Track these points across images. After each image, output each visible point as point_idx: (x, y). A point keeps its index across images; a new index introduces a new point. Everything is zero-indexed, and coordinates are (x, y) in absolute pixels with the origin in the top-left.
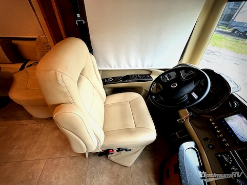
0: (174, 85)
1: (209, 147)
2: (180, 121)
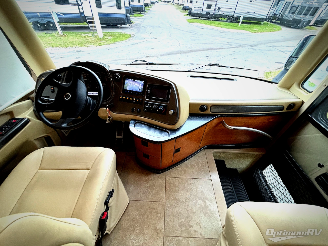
0: (68, 96)
1: (138, 112)
2: (109, 120)
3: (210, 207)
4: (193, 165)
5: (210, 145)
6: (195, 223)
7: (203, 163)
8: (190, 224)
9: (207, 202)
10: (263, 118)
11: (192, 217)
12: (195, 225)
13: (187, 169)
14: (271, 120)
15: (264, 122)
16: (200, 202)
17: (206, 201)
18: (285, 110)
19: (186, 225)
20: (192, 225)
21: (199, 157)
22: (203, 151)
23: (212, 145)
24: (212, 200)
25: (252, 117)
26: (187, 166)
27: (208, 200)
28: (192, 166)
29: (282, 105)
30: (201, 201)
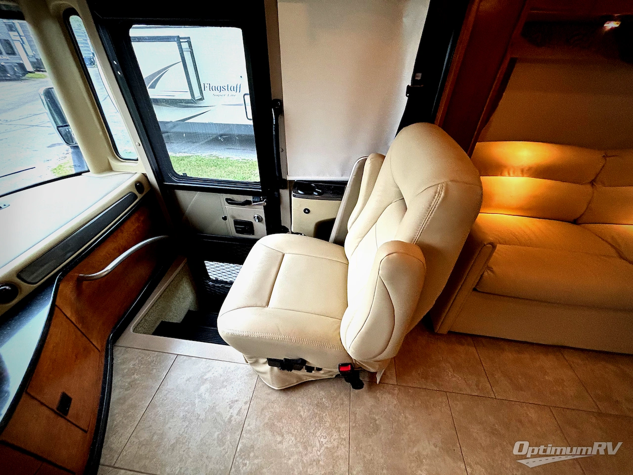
3: (216, 374)
4: (129, 383)
5: (114, 328)
6: (228, 408)
7: (140, 358)
8: (226, 420)
9: (208, 376)
10: (129, 223)
11: (219, 414)
12: (231, 411)
13: (129, 401)
14: (142, 219)
15: (138, 227)
16: (203, 389)
17: (205, 377)
18: (140, 196)
19: (225, 430)
20: (228, 417)
21: (123, 363)
22: (116, 349)
23: (116, 326)
24: (209, 366)
25: (115, 234)
26: (123, 400)
27: (205, 373)
28: (132, 385)
29: (128, 192)
30: (202, 387)
